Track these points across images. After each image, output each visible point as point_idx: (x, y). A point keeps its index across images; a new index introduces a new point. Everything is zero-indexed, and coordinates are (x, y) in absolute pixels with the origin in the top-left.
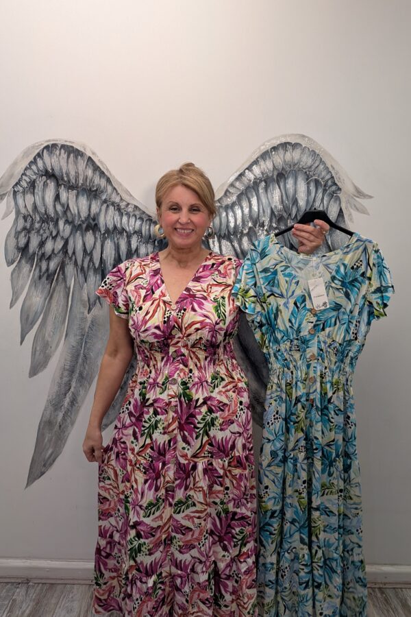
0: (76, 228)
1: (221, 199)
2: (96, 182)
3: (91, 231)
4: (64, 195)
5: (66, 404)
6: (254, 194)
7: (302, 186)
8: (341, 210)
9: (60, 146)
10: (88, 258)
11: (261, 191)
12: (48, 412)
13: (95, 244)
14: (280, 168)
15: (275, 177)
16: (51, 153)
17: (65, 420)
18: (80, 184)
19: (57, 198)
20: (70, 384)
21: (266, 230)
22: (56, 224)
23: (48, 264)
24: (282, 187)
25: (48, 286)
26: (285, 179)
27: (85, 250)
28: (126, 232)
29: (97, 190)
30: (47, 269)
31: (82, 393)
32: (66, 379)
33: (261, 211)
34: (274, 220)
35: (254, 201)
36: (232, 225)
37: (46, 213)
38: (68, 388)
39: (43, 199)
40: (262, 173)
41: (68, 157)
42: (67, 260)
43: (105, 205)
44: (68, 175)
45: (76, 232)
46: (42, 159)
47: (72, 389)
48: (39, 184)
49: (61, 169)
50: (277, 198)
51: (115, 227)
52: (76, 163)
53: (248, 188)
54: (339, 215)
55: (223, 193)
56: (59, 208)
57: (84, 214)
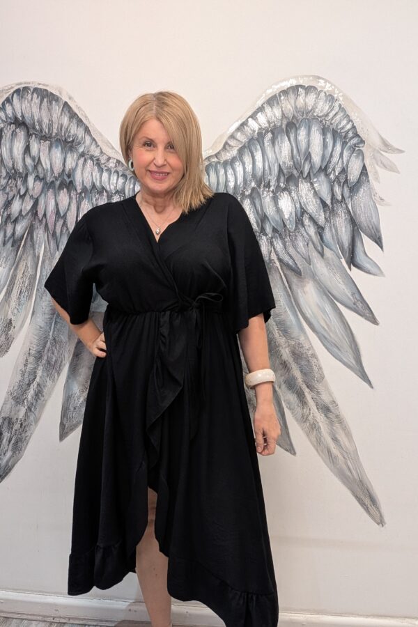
0: (48, 186)
1: (218, 153)
2: (72, 132)
3: (65, 190)
4: (34, 146)
5: (29, 397)
6: (258, 147)
7: (316, 138)
8: (364, 168)
9: (32, 90)
10: (60, 223)
11: (267, 143)
12: (8, 406)
13: (69, 205)
14: (290, 116)
15: (284, 126)
16: (22, 97)
17: (28, 417)
18: (54, 134)
19: (27, 149)
20: (35, 372)
21: (273, 192)
22: (25, 180)
23: (15, 228)
24: (292, 139)
25: (13, 254)
26: (296, 129)
27: (58, 212)
28: (106, 191)
29: (73, 141)
30: (13, 234)
31: (49, 383)
32: (30, 366)
33: (267, 168)
34: (282, 179)
35: (258, 156)
36: (232, 184)
37: (13, 168)
38: (32, 377)
39: (11, 150)
40: (269, 122)
41: (41, 102)
42: (37, 224)
43: (82, 159)
44: (40, 124)
45: (48, 190)
46: (12, 105)
47: (38, 379)
48: (7, 133)
49: (32, 116)
50: (287, 152)
51: (94, 186)
52: (50, 110)
53: (251, 140)
54: (361, 172)
55: (221, 146)
56: (29, 161)
57: (58, 169)
